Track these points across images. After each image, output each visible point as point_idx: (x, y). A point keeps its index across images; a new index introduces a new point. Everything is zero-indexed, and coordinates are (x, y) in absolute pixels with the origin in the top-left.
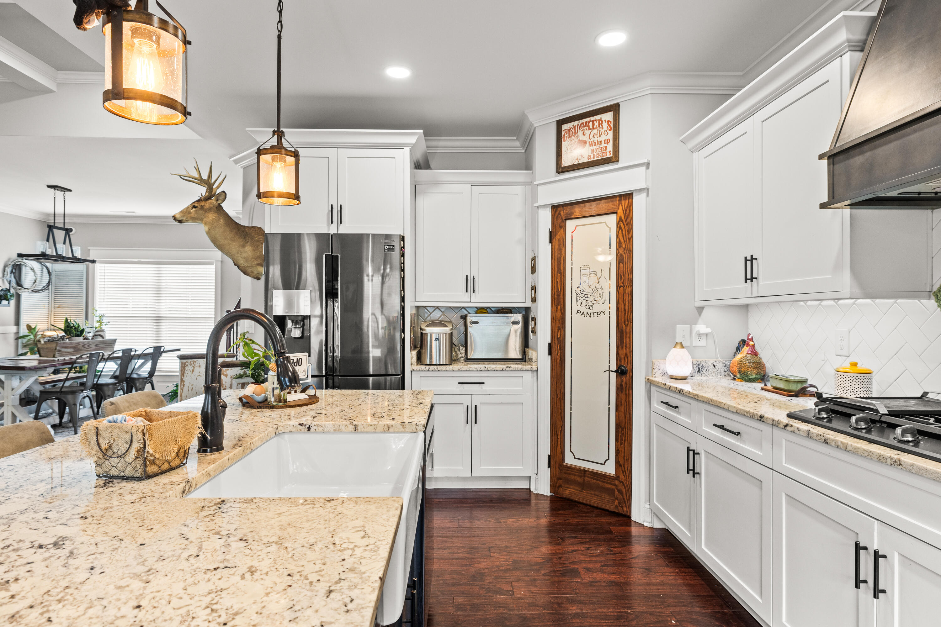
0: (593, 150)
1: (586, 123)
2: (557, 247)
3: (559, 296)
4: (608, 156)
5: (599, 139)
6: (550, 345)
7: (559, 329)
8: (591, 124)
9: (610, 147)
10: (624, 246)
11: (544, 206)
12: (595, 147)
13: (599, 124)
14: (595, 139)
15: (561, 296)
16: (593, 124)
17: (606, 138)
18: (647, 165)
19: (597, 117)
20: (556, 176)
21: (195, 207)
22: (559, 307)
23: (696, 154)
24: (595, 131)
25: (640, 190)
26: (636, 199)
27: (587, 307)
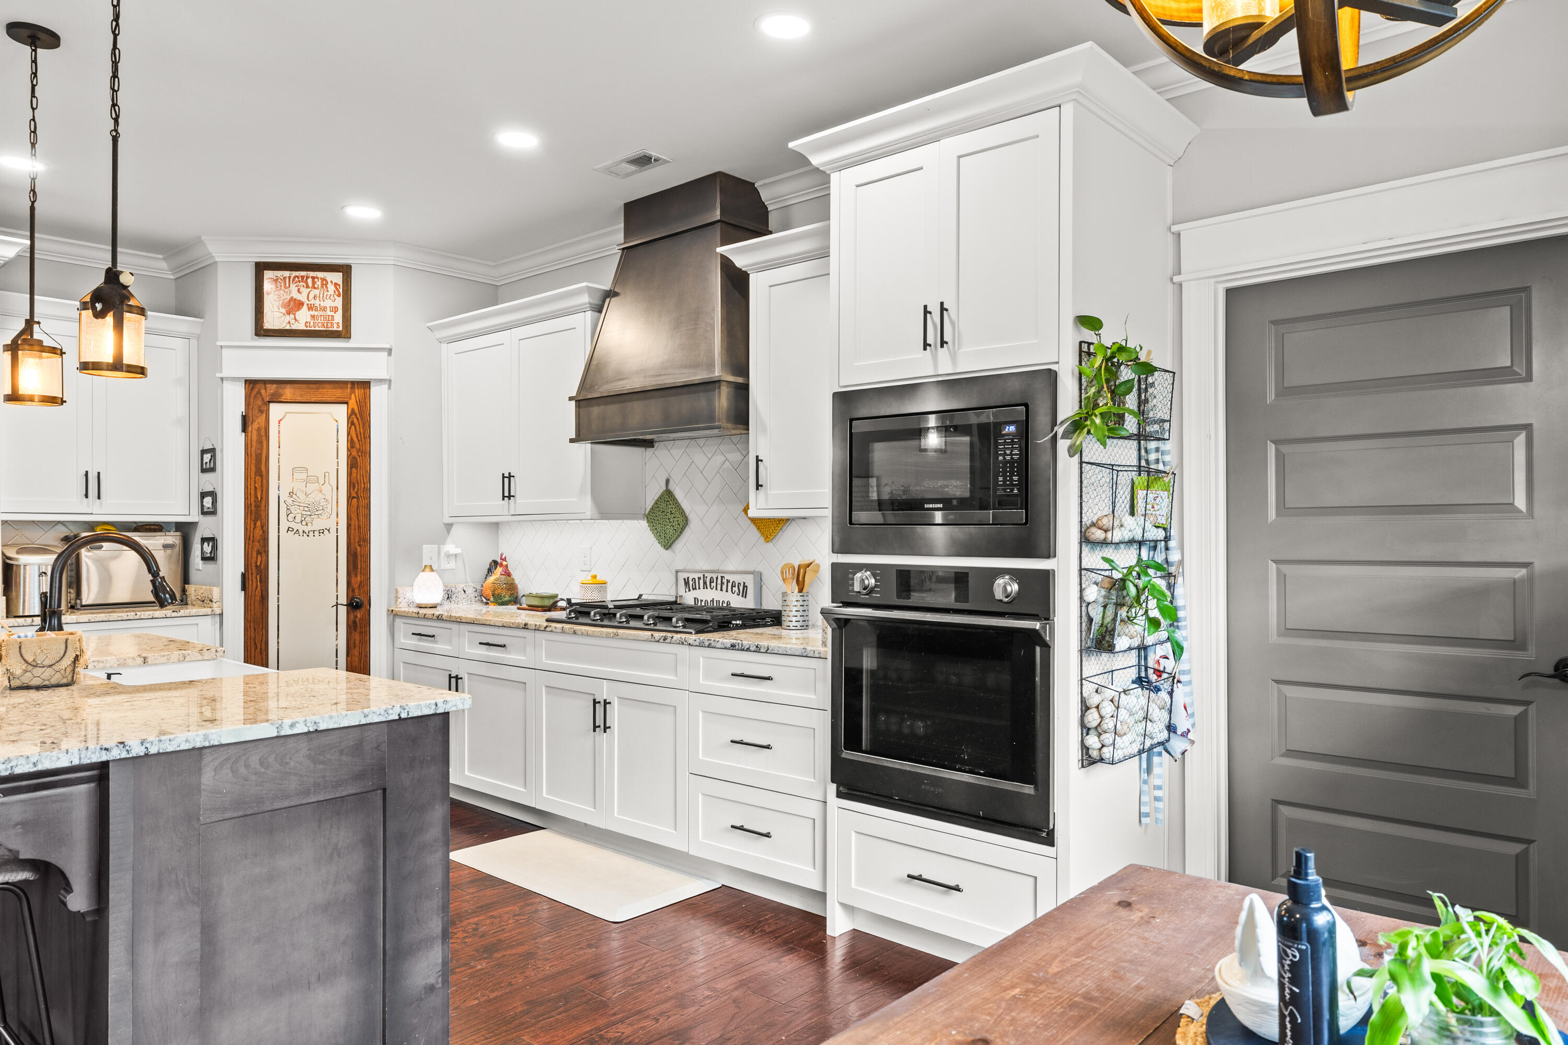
0: (313, 316)
1: (302, 277)
2: (254, 439)
3: (257, 508)
4: (335, 328)
5: (322, 304)
6: (243, 576)
7: (258, 553)
8: (309, 281)
9: (339, 317)
10: (358, 445)
11: (236, 380)
12: (316, 313)
13: (322, 285)
14: (317, 302)
15: (264, 509)
16: (314, 283)
17: (332, 304)
18: (389, 352)
19: (319, 275)
20: (254, 340)
22: (259, 523)
23: (444, 346)
24: (317, 292)
25: (382, 381)
26: (375, 390)
27: (304, 523)
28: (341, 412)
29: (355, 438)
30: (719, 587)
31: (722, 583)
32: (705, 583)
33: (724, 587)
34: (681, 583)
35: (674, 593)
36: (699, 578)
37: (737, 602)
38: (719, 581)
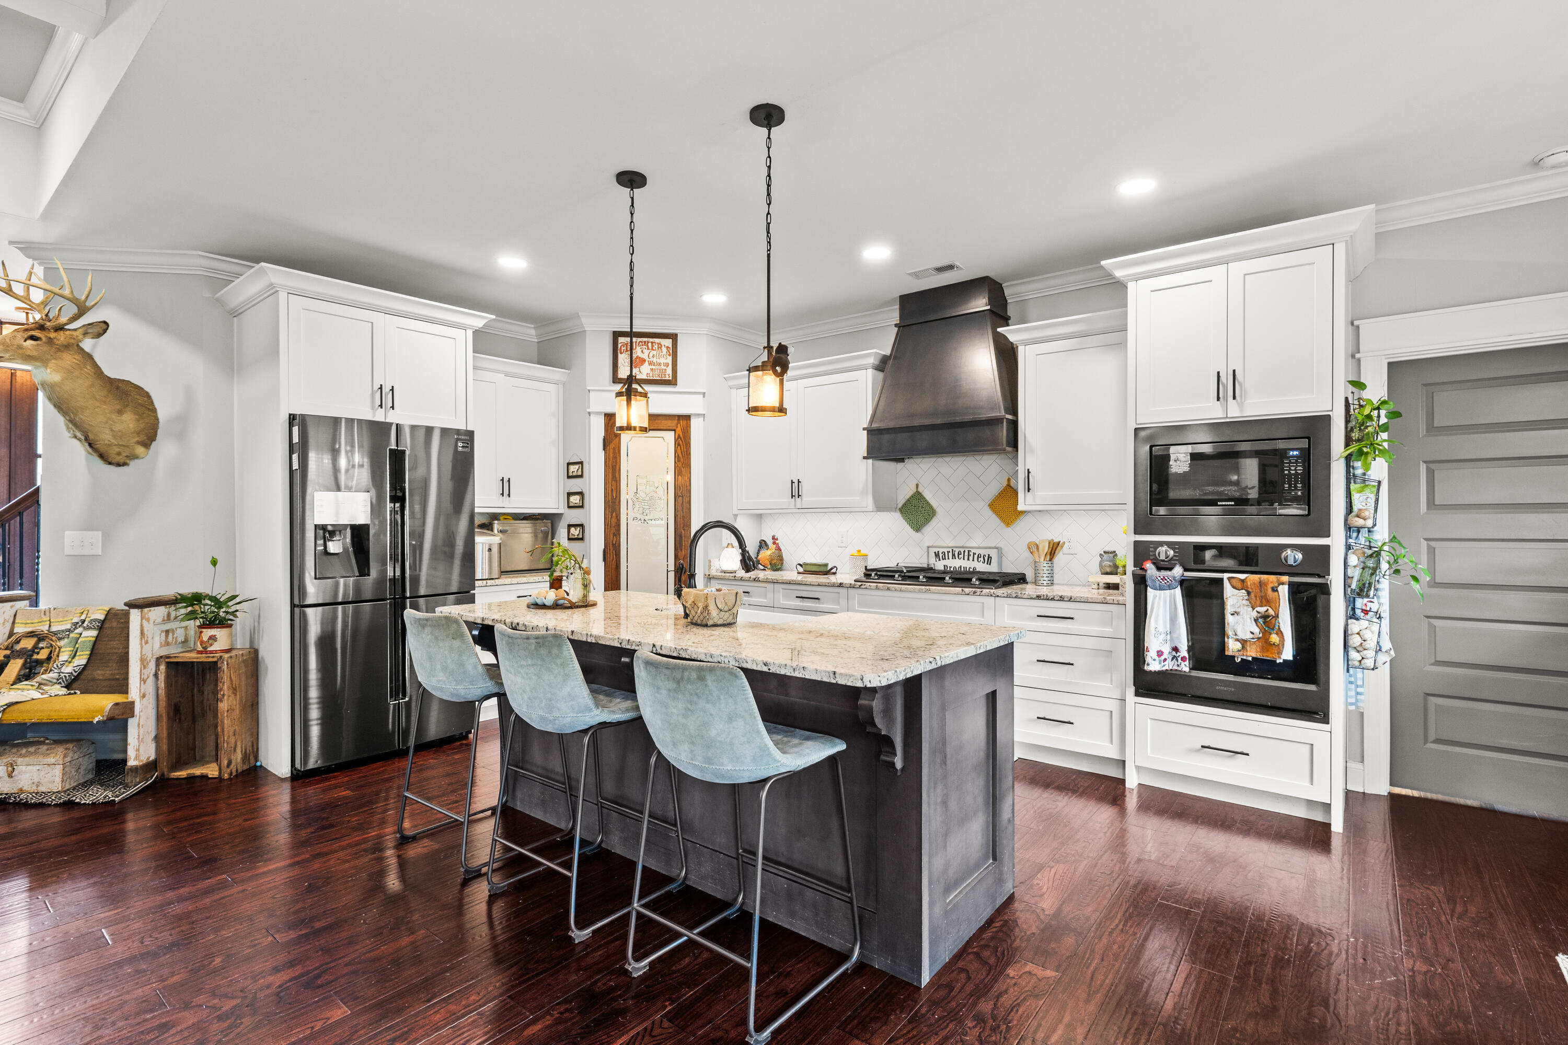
0: (652, 370)
1: (645, 342)
2: (611, 455)
3: (613, 503)
4: (667, 378)
5: (659, 361)
6: (604, 551)
7: (614, 535)
8: (650, 345)
9: (669, 371)
10: (682, 460)
11: (598, 413)
12: (654, 367)
13: (658, 348)
14: (655, 360)
15: (617, 503)
16: (652, 346)
17: (666, 361)
18: (704, 394)
19: (657, 340)
20: (610, 385)
21: (33, 338)
22: (614, 514)
23: (734, 391)
24: (654, 352)
25: (698, 415)
26: (694, 422)
27: (645, 514)
28: (670, 437)
29: (680, 455)
30: (966, 558)
31: (969, 555)
32: (953, 555)
33: (971, 558)
34: (932, 555)
35: (926, 562)
36: (948, 552)
37: (981, 567)
38: (966, 554)
